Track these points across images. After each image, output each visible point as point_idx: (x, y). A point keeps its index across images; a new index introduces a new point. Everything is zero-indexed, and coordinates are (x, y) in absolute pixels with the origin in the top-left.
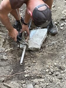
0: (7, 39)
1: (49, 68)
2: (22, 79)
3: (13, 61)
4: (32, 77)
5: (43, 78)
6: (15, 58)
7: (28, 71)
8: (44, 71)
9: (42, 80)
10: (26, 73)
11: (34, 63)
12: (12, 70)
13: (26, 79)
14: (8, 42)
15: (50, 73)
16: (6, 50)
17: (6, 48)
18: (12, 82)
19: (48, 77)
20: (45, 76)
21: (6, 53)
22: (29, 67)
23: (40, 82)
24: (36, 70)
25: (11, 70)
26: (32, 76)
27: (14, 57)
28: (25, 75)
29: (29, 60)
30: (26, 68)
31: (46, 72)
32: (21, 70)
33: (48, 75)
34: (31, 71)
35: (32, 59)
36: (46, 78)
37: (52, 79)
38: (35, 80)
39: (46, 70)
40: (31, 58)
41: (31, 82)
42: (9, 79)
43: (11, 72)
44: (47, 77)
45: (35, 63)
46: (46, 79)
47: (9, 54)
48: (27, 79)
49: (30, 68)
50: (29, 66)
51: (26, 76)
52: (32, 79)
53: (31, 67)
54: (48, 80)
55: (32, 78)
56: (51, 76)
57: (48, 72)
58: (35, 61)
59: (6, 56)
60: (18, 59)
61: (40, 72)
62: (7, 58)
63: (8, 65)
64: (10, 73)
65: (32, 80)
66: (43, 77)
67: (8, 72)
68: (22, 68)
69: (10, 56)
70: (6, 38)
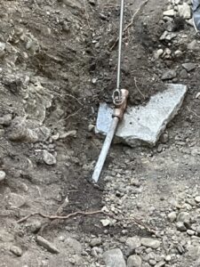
0: (60, 102)
1: (179, 209)
2: (92, 232)
3: (70, 171)
4: (125, 228)
5: (157, 237)
6: (77, 164)
7: (113, 209)
8: (163, 215)
9: (153, 243)
10: (105, 215)
11: (134, 185)
12: (67, 200)
13: (106, 231)
14: (63, 112)
15: (180, 224)
16: (53, 134)
17: (54, 127)
18: (61, 238)
19: (173, 238)
20: (162, 233)
21: (53, 143)
22: (118, 195)
23: (147, 247)
24: (138, 208)
25: (63, 198)
26: (125, 226)
27: (76, 160)
28: (103, 221)
29: (119, 175)
30: (107, 200)
31: (169, 219)
32: (94, 202)
33: (173, 231)
34: (122, 209)
35: (127, 171)
36: (165, 238)
37: (183, 243)
38: (134, 239)
39: (170, 215)
40: (124, 169)
41: (118, 243)
42: (55, 227)
43: (64, 205)
44: (169, 236)
45: (138, 186)
46: (165, 243)
47: (61, 148)
48: (107, 234)
49: (120, 201)
50: (117, 192)
51: (106, 222)
52: (123, 235)
53: (124, 197)
54: (172, 245)
55: (124, 231)
56: (182, 234)
57: (175, 220)
58: (137, 182)
59: (52, 152)
60: (85, 167)
61: (151, 219)
62: (55, 162)
63: (56, 182)
64: (60, 209)
65: (123, 239)
66: (157, 233)
67: (52, 202)
68: (97, 197)
69: (64, 156)
70: (58, 99)
